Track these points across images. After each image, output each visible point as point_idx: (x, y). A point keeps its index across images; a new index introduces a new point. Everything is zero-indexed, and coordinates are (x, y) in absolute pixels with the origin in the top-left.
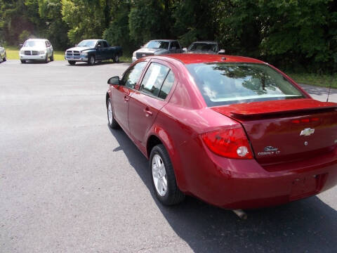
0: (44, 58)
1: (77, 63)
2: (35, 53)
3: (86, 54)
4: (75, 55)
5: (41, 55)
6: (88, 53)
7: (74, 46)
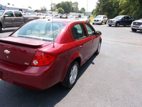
0: (100, 23)
1: (112, 26)
2: (98, 21)
3: (115, 22)
4: (111, 22)
5: (99, 22)
6: (117, 21)
7: (113, 18)
